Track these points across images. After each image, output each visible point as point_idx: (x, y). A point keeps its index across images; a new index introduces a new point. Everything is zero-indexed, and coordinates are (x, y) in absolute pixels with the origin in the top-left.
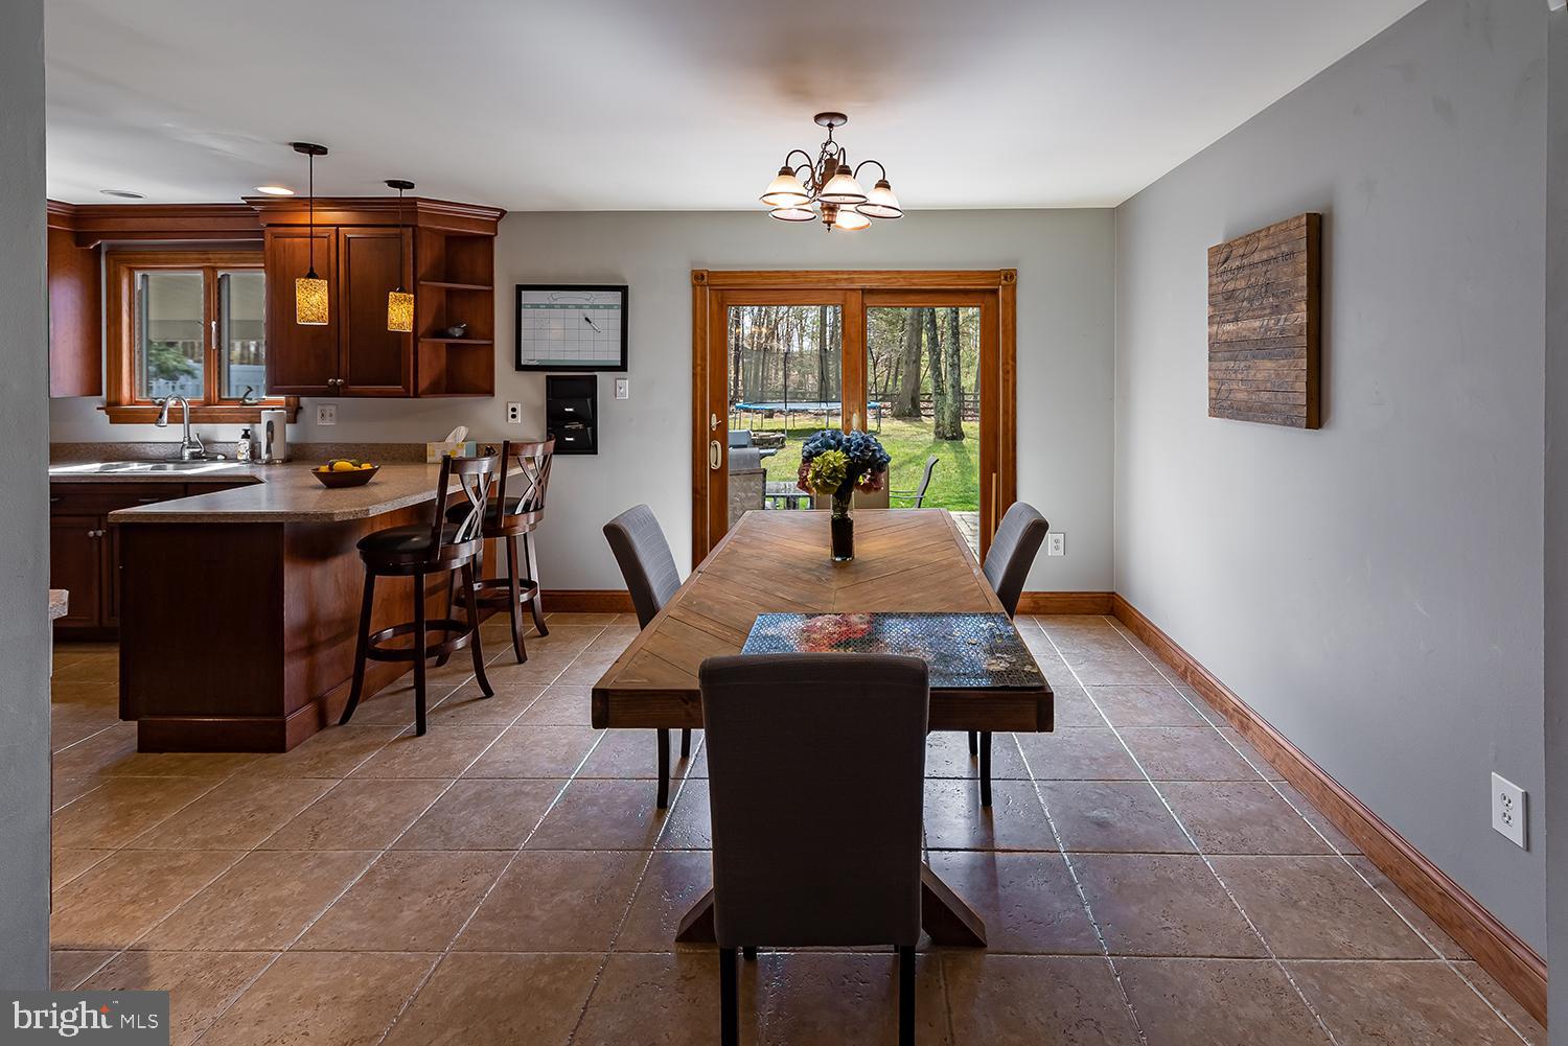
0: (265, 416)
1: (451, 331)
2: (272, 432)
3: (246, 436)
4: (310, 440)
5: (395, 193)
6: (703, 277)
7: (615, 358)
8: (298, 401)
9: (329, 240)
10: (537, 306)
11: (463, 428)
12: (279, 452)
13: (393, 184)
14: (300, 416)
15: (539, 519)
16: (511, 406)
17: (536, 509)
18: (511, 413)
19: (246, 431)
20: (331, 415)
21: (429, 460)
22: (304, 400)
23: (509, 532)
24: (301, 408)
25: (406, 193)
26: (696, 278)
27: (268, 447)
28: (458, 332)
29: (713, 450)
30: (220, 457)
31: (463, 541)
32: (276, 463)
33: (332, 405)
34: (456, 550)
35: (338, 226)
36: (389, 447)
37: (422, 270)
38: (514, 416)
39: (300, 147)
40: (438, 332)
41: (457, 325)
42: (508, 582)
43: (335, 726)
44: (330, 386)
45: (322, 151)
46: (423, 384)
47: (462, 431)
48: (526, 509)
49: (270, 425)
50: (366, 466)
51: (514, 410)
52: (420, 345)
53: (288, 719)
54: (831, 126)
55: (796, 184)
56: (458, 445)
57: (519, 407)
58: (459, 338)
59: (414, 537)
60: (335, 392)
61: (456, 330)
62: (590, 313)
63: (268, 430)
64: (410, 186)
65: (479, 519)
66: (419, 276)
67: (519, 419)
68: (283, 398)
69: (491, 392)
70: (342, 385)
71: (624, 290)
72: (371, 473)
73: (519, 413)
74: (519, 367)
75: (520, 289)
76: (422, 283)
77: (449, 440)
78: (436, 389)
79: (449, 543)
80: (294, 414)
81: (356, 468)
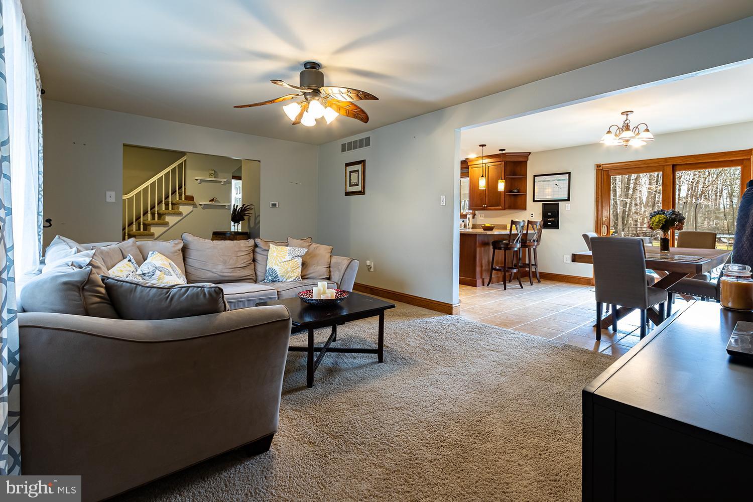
0: (468, 216)
1: (514, 190)
3: (463, 222)
4: (478, 223)
5: (501, 152)
6: (600, 166)
7: (566, 197)
8: (475, 212)
9: (484, 168)
10: (540, 181)
12: (471, 226)
13: (500, 150)
15: (538, 244)
17: (537, 242)
19: (463, 220)
22: (477, 212)
23: (529, 246)
24: (476, 214)
25: (503, 152)
26: (598, 167)
27: (468, 224)
29: (604, 228)
31: (516, 243)
32: (470, 228)
33: (483, 213)
34: (514, 245)
35: (486, 163)
37: (507, 173)
39: (480, 146)
40: (511, 191)
42: (529, 265)
43: (486, 286)
44: (483, 207)
45: (485, 145)
46: (506, 206)
48: (534, 242)
50: (492, 226)
51: (532, 214)
52: (505, 195)
53: (477, 280)
54: (627, 115)
55: (612, 136)
57: (534, 214)
58: (517, 193)
59: (504, 241)
60: (484, 209)
61: (516, 190)
62: (557, 182)
63: (468, 220)
64: (504, 150)
65: (520, 239)
66: (506, 175)
67: (533, 217)
68: (472, 211)
69: (525, 209)
70: (486, 207)
71: (569, 173)
72: (494, 227)
74: (534, 201)
75: (535, 176)
76: (507, 177)
78: (509, 208)
80: (474, 216)
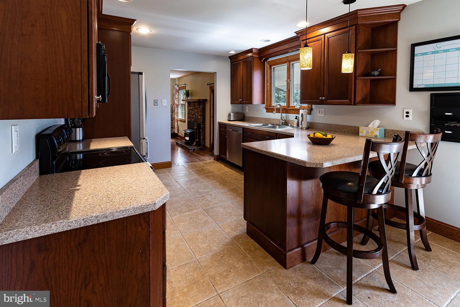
0: (301, 111)
1: (372, 73)
2: (303, 118)
3: (296, 118)
4: (315, 122)
8: (312, 107)
9: (322, 41)
10: (426, 54)
11: (377, 121)
12: (305, 125)
14: (312, 112)
15: (428, 182)
16: (405, 111)
17: (426, 175)
18: (405, 114)
19: (296, 116)
20: (322, 112)
21: (360, 134)
23: (406, 186)
24: (312, 109)
27: (301, 123)
28: (376, 73)
30: (290, 125)
31: (379, 193)
32: (303, 129)
33: (323, 108)
34: (373, 199)
35: (325, 34)
36: (343, 127)
37: (359, 45)
38: (407, 116)
40: (366, 74)
41: (377, 70)
43: (309, 262)
44: (320, 100)
46: (358, 99)
47: (377, 122)
48: (420, 175)
49: (302, 115)
50: (329, 136)
51: (407, 113)
52: (357, 81)
53: (288, 254)
56: (375, 129)
57: (411, 111)
58: (377, 76)
59: (349, 182)
60: (322, 103)
61: (376, 72)
63: (301, 117)
65: (389, 181)
66: (358, 48)
67: (411, 118)
68: (306, 105)
69: (394, 103)
70: (325, 99)
72: (331, 139)
73: (410, 115)
74: (412, 89)
75: (414, 46)
76: (359, 51)
77: (370, 126)
78: (364, 102)
79: (368, 193)
80: (310, 111)
81: (324, 137)
